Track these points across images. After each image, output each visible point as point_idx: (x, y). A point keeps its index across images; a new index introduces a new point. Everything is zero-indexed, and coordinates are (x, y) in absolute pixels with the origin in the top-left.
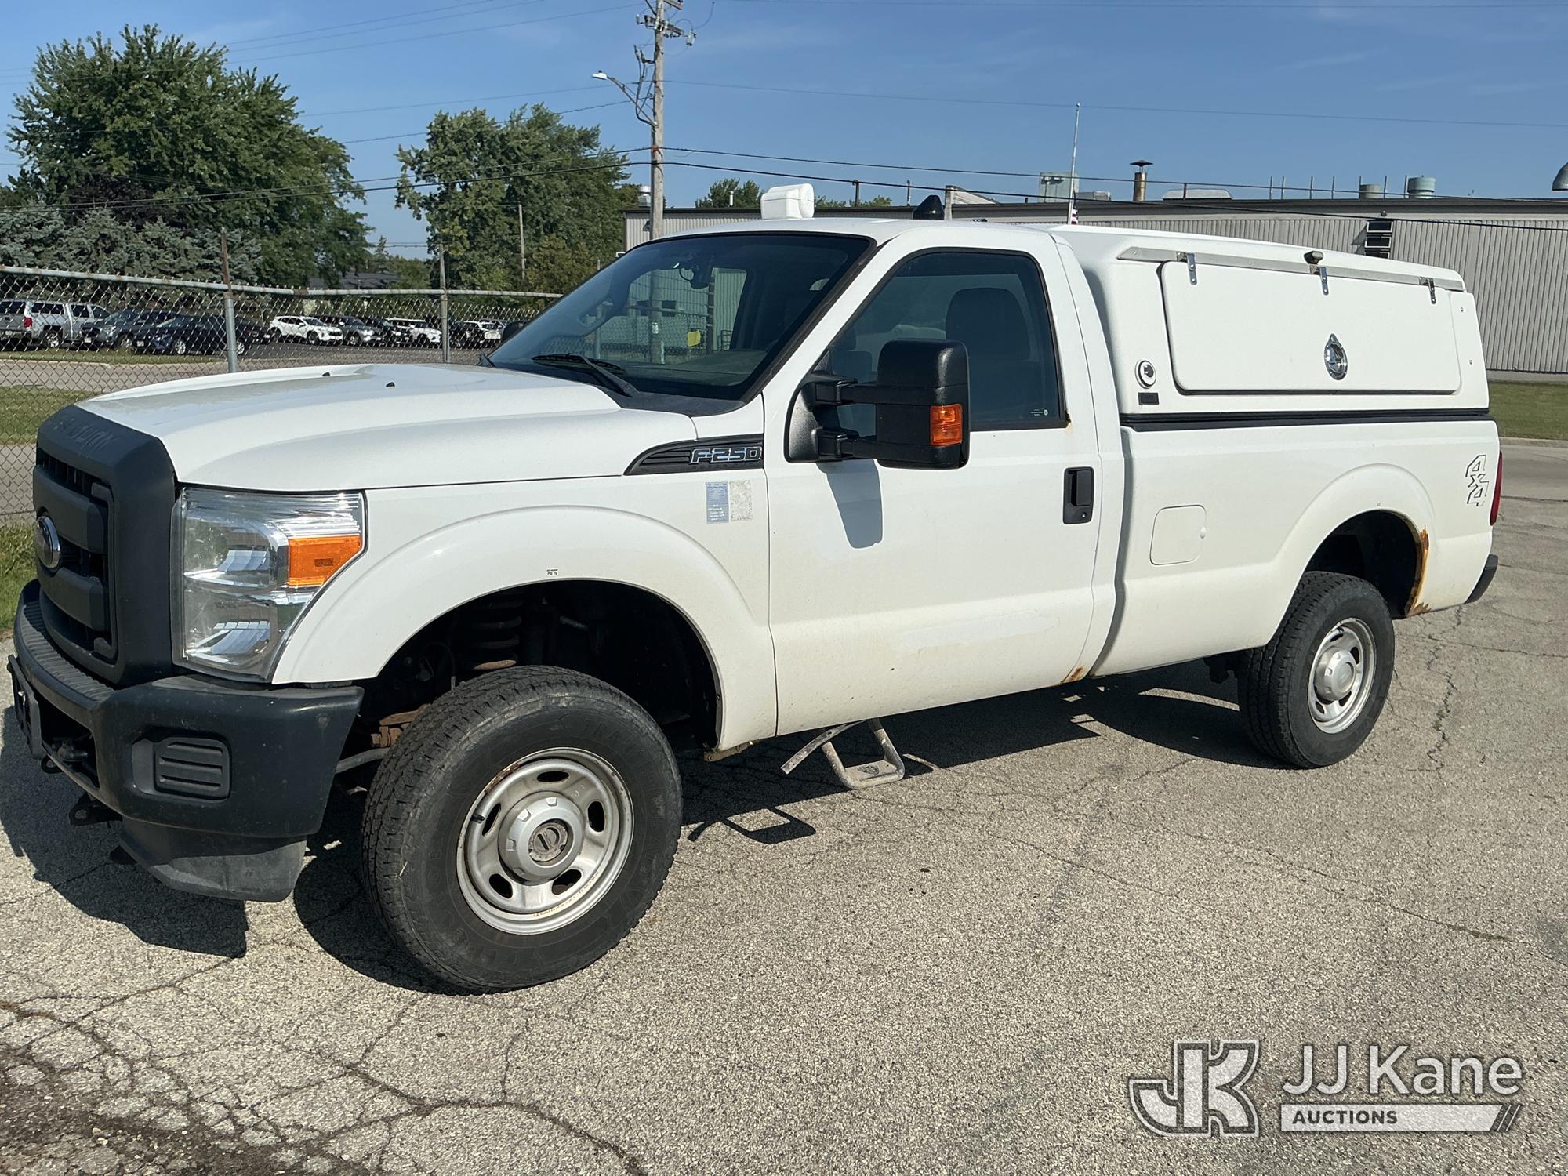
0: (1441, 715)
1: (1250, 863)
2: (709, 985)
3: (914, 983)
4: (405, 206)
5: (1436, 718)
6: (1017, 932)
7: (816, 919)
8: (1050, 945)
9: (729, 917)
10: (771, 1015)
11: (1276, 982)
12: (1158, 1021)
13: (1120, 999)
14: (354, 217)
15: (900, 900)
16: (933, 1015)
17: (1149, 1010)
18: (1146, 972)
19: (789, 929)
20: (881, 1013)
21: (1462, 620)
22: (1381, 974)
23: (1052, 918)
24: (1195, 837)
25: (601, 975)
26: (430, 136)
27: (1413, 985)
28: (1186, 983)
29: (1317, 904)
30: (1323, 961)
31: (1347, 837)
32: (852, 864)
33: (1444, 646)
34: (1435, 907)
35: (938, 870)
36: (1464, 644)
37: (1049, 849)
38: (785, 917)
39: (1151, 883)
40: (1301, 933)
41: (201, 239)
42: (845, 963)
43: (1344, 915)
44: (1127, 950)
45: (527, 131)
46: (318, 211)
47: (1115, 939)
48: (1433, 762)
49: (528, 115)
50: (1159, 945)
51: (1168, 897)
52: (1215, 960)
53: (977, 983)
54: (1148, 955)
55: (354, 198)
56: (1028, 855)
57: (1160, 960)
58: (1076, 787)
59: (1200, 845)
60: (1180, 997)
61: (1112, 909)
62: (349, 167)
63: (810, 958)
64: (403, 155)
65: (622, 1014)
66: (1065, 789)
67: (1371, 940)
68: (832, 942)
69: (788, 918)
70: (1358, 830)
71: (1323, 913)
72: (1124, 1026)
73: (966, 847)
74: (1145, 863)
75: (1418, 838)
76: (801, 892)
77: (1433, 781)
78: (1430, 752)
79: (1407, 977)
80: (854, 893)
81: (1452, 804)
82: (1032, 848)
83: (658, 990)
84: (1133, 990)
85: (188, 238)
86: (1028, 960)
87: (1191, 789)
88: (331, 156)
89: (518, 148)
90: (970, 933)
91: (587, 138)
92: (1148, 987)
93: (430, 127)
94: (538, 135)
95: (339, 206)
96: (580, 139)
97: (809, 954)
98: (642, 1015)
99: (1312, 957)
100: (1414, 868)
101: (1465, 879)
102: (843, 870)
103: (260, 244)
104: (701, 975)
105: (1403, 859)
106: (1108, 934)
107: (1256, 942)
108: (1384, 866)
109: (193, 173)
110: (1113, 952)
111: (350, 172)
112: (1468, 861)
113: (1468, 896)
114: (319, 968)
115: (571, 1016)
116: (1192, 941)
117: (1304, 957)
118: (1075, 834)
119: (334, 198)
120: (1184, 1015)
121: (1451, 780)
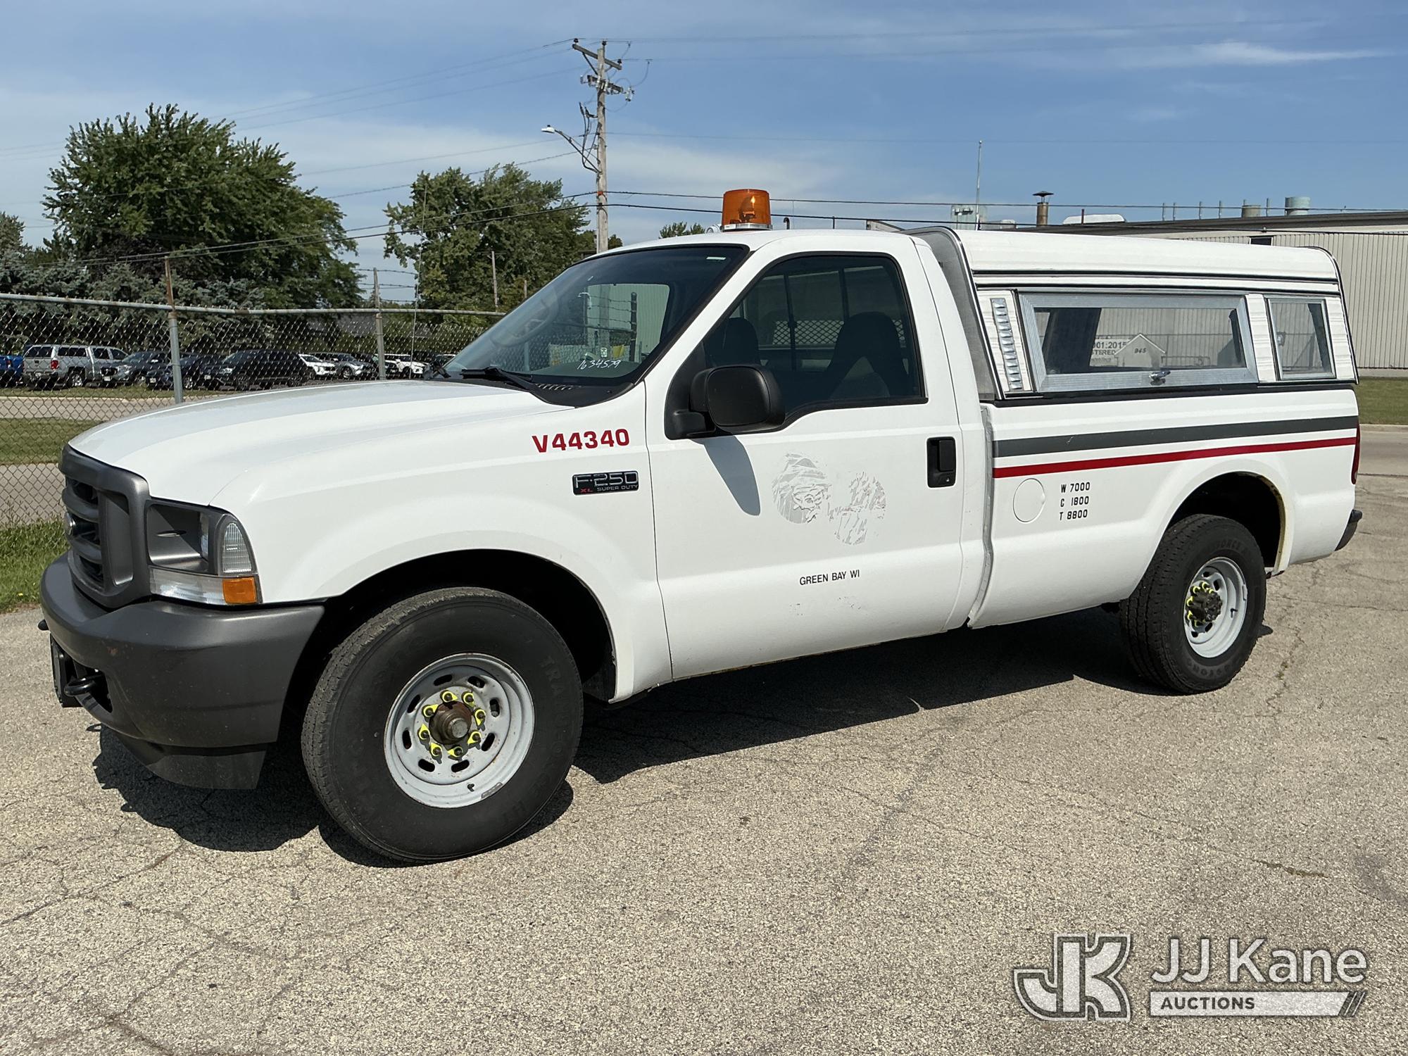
0: (1285, 665)
1: (1072, 806)
2: (496, 934)
3: (706, 928)
4: (393, 255)
5: (1279, 668)
6: (822, 876)
7: (624, 868)
8: (854, 888)
9: (537, 868)
10: (552, 963)
11: (1076, 921)
12: (948, 962)
13: (913, 940)
14: (347, 267)
15: (713, 847)
16: (717, 960)
17: (940, 951)
18: (945, 913)
19: (593, 878)
20: (665, 958)
21: (1318, 580)
22: (1186, 912)
23: (862, 861)
24: (1022, 782)
25: (391, 926)
26: (414, 194)
27: (1218, 921)
28: (983, 923)
29: (1132, 844)
30: (1129, 900)
31: (1174, 779)
32: (674, 814)
33: (1297, 604)
34: (1253, 845)
35: (758, 818)
36: (1316, 602)
37: (873, 796)
38: (593, 866)
39: (969, 826)
40: (1111, 872)
41: (211, 289)
42: (642, 910)
43: (1159, 854)
44: (929, 892)
45: (499, 187)
46: (315, 262)
47: (921, 880)
48: (1270, 708)
49: (500, 174)
50: (963, 886)
51: (983, 840)
52: (1019, 900)
53: (770, 927)
54: (950, 896)
55: (347, 250)
56: (851, 801)
57: (962, 900)
58: (914, 738)
59: (1025, 789)
60: (975, 937)
61: (923, 852)
62: (343, 222)
63: (607, 906)
64: (391, 212)
65: (400, 964)
66: (903, 740)
67: (1181, 879)
68: (633, 889)
69: (596, 867)
70: (1186, 773)
71: (1137, 852)
72: (912, 967)
73: (792, 796)
74: (966, 809)
75: (1245, 779)
76: (615, 842)
77: (1267, 725)
78: (1270, 699)
79: (1213, 913)
80: (668, 841)
81: (1283, 747)
82: (857, 795)
83: (443, 940)
84: (928, 931)
85: (200, 288)
86: (828, 903)
87: (1027, 737)
88: (326, 213)
89: (490, 202)
90: (776, 878)
91: (551, 191)
92: (945, 928)
93: (414, 186)
94: (508, 191)
95: (334, 257)
96: (545, 192)
97: (607, 901)
98: (420, 965)
99: (1118, 895)
100: (1236, 808)
101: (1287, 817)
102: (663, 819)
103: (262, 292)
104: (492, 924)
105: (1227, 800)
106: (914, 876)
107: (1063, 882)
108: (1207, 806)
109: (203, 231)
110: (915, 893)
111: (344, 227)
112: (1292, 800)
113: (1287, 833)
114: (114, 921)
115: (348, 966)
116: (998, 882)
117: (1110, 897)
118: (900, 780)
119: (330, 250)
120: (976, 955)
121: (1286, 725)
